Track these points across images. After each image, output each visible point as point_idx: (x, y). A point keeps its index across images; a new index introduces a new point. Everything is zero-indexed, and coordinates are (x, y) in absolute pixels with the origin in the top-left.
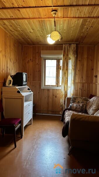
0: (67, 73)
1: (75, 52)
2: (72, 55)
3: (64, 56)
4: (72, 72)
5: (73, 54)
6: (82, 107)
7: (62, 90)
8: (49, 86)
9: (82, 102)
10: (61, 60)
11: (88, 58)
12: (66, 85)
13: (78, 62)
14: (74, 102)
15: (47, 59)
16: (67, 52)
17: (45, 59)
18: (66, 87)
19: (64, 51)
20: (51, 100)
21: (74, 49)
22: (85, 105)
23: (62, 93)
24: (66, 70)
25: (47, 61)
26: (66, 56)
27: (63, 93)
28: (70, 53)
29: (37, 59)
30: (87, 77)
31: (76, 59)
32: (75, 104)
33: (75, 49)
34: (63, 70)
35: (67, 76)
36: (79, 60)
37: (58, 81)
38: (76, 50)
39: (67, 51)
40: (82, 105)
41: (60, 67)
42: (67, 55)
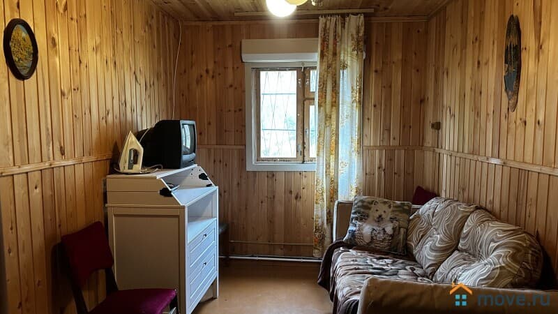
0: (334, 117)
1: (362, 43)
2: (352, 54)
3: (322, 56)
4: (352, 113)
5: (353, 50)
6: (392, 236)
7: (321, 175)
8: (274, 160)
9: (392, 220)
10: (311, 72)
11: (405, 61)
12: (332, 157)
13: (373, 75)
14: (363, 217)
15: (263, 69)
16: (335, 44)
17: (257, 70)
18: (332, 164)
19: (324, 41)
20: (280, 209)
21: (358, 32)
22: (402, 231)
23: (319, 187)
24: (332, 106)
25: (263, 74)
26: (330, 56)
27: (324, 184)
28: (343, 46)
29: (230, 70)
30: (404, 127)
31: (366, 65)
32: (369, 223)
33: (361, 34)
34: (320, 106)
35: (334, 127)
36: (376, 71)
37: (304, 143)
38: (364, 35)
39: (335, 39)
40: (394, 229)
41: (312, 97)
42: (335, 54)
